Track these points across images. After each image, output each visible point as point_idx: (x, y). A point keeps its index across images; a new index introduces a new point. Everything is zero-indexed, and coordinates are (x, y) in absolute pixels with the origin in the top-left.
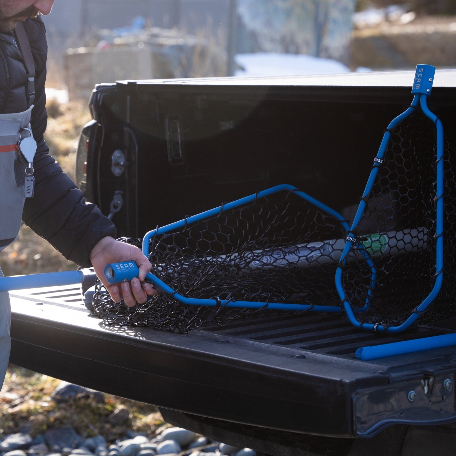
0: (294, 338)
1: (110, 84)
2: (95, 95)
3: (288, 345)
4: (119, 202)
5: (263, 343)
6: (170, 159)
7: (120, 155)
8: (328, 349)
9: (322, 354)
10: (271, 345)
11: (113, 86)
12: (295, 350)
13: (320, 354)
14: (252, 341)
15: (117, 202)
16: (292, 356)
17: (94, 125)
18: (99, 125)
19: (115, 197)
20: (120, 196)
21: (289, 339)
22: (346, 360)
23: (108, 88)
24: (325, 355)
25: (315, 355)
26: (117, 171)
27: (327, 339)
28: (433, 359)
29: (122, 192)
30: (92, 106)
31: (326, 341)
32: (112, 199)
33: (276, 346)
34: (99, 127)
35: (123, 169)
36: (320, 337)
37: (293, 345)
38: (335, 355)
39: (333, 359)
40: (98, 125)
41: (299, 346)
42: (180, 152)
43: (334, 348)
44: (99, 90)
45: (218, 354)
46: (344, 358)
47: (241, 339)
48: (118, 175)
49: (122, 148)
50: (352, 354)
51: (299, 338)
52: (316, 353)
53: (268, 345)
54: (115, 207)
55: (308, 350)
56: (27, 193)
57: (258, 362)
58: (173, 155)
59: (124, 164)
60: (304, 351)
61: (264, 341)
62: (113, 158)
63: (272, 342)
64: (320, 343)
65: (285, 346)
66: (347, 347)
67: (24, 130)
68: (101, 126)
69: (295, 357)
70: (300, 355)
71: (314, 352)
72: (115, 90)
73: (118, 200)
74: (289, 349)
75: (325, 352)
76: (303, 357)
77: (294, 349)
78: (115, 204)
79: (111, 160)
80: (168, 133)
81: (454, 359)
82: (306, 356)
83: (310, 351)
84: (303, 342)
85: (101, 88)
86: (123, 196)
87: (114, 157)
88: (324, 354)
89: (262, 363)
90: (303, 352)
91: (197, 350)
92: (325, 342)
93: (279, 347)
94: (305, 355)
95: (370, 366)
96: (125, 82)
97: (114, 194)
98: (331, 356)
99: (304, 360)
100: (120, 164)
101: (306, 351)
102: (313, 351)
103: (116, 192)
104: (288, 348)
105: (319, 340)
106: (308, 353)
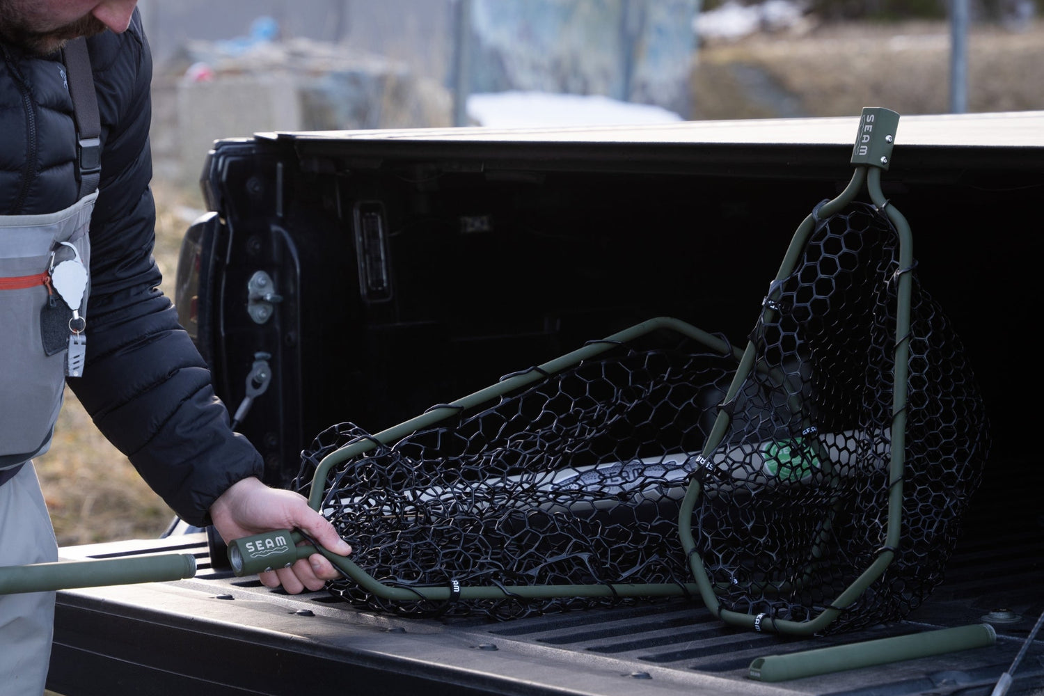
0: (625, 639)
1: (244, 140)
2: (214, 160)
3: (615, 654)
4: (263, 375)
5: (565, 649)
6: (363, 291)
7: (263, 282)
8: (694, 661)
9: (683, 670)
10: (580, 654)
11: (248, 143)
12: (629, 663)
13: (680, 670)
14: (544, 645)
15: (260, 375)
16: (624, 675)
17: (212, 220)
18: (223, 222)
19: (255, 365)
20: (266, 364)
21: (615, 643)
22: (732, 681)
23: (239, 146)
24: (690, 672)
25: (670, 672)
26: (259, 314)
27: (691, 642)
28: (904, 679)
29: (269, 356)
30: (207, 182)
31: (689, 646)
32: (249, 369)
33: (590, 655)
34: (222, 225)
35: (270, 309)
36: (676, 639)
37: (624, 653)
38: (710, 673)
39: (707, 681)
40: (219, 222)
41: (637, 656)
42: (384, 277)
43: (706, 660)
44: (220, 151)
45: (478, 670)
46: (728, 678)
47: (520, 643)
48: (261, 322)
49: (267, 267)
50: (743, 670)
51: (634, 640)
52: (671, 668)
53: (575, 653)
54: (256, 385)
55: (656, 664)
56: (74, 369)
57: (558, 686)
58: (369, 282)
59: (272, 298)
60: (648, 664)
61: (566, 645)
62: (249, 287)
63: (583, 648)
64: (677, 650)
65: (608, 655)
66: (731, 657)
67: (62, 245)
68: (227, 224)
69: (630, 676)
70: (640, 672)
71: (668, 667)
72: (254, 152)
73: (261, 371)
74: (617, 661)
75: (690, 666)
76: (647, 676)
77: (628, 660)
78: (256, 381)
79: (247, 292)
80: (360, 239)
81: (944, 681)
82: (652, 674)
83: (660, 664)
84: (645, 647)
85: (226, 147)
86: (272, 363)
87: (252, 285)
88: (687, 671)
89: (566, 687)
90: (646, 667)
91: (435, 662)
92: (687, 648)
93: (597, 657)
94: (649, 672)
95: (780, 692)
96: (273, 136)
97: (254, 359)
98: (701, 674)
99: (649, 681)
100: (264, 298)
101: (651, 665)
102: (665, 664)
103: (258, 355)
104: (616, 658)
105: (676, 645)
106: (656, 669)
